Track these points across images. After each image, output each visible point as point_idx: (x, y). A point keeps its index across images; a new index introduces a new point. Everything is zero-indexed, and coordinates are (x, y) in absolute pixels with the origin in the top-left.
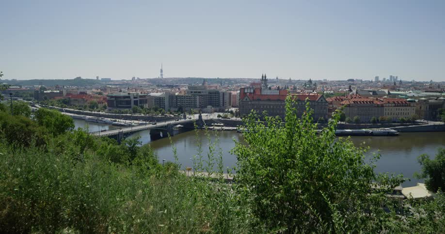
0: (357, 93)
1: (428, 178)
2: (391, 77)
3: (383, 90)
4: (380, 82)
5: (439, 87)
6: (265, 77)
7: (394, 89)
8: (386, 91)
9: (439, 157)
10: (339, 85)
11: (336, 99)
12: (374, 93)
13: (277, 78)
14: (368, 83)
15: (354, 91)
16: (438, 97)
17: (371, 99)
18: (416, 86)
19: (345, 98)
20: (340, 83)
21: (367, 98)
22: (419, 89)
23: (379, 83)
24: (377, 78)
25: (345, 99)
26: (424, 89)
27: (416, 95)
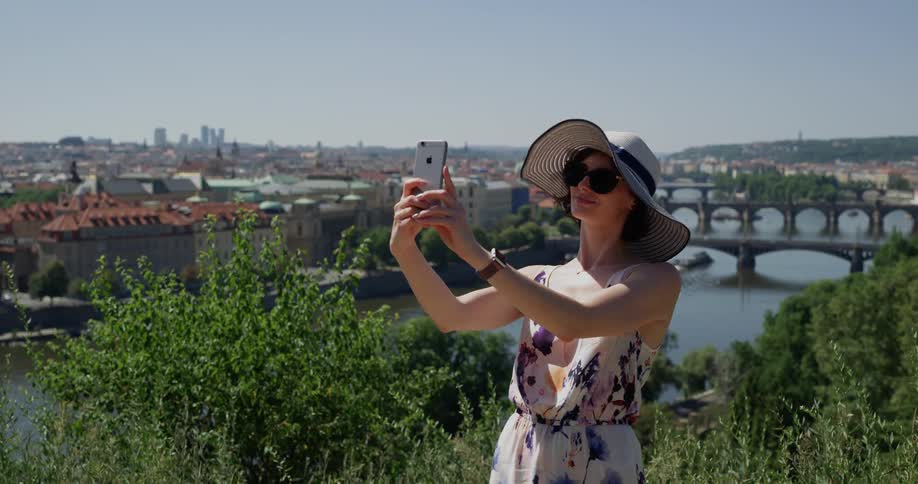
0: (100, 187)
2: (205, 130)
3: (184, 175)
4: (170, 146)
5: (340, 162)
7: (217, 170)
8: (196, 178)
10: (30, 159)
11: (24, 215)
12: (159, 186)
14: (133, 153)
15: (90, 182)
16: (342, 193)
17: (151, 206)
18: (280, 160)
19: (60, 207)
20: (33, 152)
21: (137, 204)
22: (291, 171)
23: (170, 152)
24: (160, 133)
25: (59, 213)
26: (303, 170)
27: (284, 191)
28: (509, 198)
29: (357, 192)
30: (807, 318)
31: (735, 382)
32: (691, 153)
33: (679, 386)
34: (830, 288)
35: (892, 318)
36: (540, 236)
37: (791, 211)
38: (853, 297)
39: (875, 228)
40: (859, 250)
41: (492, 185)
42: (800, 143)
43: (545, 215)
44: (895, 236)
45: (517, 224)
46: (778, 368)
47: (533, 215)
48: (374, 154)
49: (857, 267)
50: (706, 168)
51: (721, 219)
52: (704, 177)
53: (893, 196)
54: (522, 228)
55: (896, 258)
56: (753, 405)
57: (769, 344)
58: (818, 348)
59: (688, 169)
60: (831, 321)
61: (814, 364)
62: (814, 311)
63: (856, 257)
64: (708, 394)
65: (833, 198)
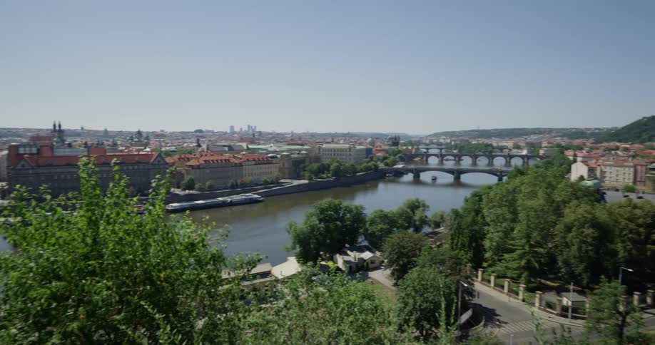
0: (208, 149)
1: (298, 249)
2: (249, 126)
3: (240, 144)
4: (235, 133)
5: (300, 139)
6: (60, 126)
7: (252, 142)
8: (244, 145)
9: (306, 223)
10: (183, 138)
11: (179, 159)
12: (230, 148)
13: (82, 128)
14: (222, 135)
15: (204, 146)
16: (300, 150)
17: (227, 156)
18: (276, 138)
19: (193, 156)
20: (184, 135)
21: (222, 155)
22: (281, 142)
23: (236, 135)
24: (232, 128)
25: (192, 158)
26: (286, 141)
27: (278, 149)
28: (365, 152)
29: (306, 150)
30: (481, 200)
31: (452, 225)
32: (436, 135)
33: (430, 226)
34: (490, 188)
35: (514, 200)
36: (376, 167)
37: (475, 157)
38: (499, 191)
39: (508, 164)
40: (502, 172)
41: (358, 147)
42: (478, 131)
43: (379, 159)
44: (516, 167)
45: (368, 162)
46: (469, 219)
47: (374, 159)
48: (313, 135)
49: (500, 179)
50: (442, 141)
51: (447, 160)
52: (441, 144)
53: (515, 152)
54: (369, 164)
55: (516, 176)
56: (459, 233)
57: (465, 210)
58: (485, 211)
59: (435, 141)
60: (490, 201)
61: (483, 218)
62: (483, 197)
63: (500, 174)
64: (441, 229)
65: (491, 152)
